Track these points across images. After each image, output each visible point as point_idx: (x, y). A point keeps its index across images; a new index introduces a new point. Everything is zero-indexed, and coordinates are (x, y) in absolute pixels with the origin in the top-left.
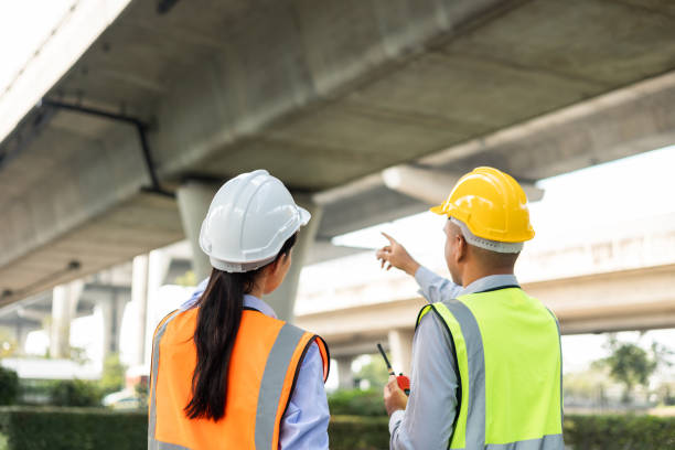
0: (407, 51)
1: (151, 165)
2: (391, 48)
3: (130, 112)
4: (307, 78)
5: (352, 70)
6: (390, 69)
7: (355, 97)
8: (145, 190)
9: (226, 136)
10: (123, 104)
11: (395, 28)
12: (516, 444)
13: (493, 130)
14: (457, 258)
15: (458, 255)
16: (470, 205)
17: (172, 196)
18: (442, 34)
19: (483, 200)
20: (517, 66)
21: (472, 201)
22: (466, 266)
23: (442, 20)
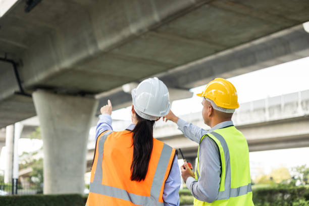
0: (140, 31)
1: (20, 82)
2: (133, 29)
3: (9, 57)
4: (94, 42)
5: (115, 39)
6: (133, 39)
7: (116, 51)
8: (17, 93)
9: (56, 68)
10: (6, 54)
11: (135, 20)
12: (239, 188)
13: (177, 66)
14: (209, 115)
15: (209, 114)
16: (213, 94)
17: (30, 96)
18: (156, 23)
19: (219, 91)
20: (188, 38)
21: (214, 92)
22: (213, 118)
23: (156, 17)
